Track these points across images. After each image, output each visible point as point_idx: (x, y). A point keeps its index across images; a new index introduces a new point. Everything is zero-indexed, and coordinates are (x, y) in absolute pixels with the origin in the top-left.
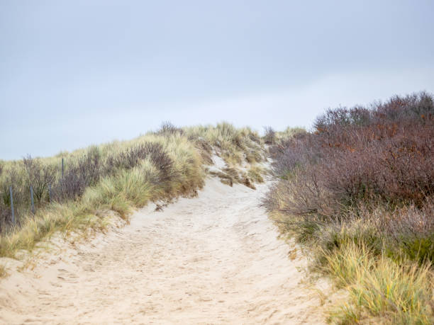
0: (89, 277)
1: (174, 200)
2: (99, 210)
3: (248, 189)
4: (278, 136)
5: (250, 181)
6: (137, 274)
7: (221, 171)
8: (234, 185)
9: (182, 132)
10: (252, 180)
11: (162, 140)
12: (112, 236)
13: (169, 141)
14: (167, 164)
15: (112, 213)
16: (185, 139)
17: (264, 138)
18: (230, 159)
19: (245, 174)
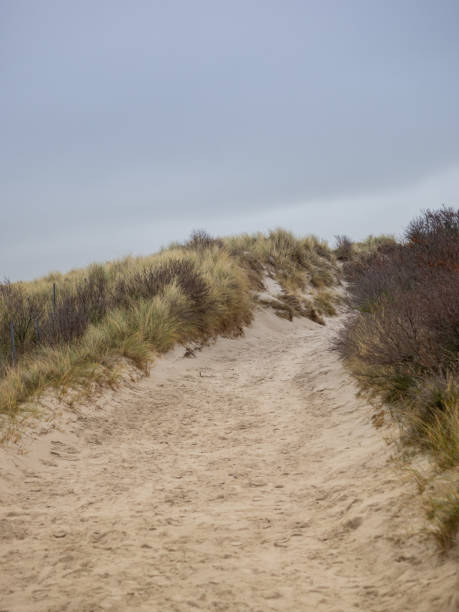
0: (94, 453)
1: (210, 341)
2: (106, 357)
3: (314, 324)
4: (356, 249)
5: (317, 313)
6: (160, 448)
7: (276, 300)
8: (294, 319)
9: (220, 244)
10: (319, 312)
11: (193, 255)
12: (125, 394)
13: (202, 258)
14: (201, 291)
15: (124, 360)
16: (225, 255)
17: (336, 252)
18: (289, 282)
19: (310, 303)
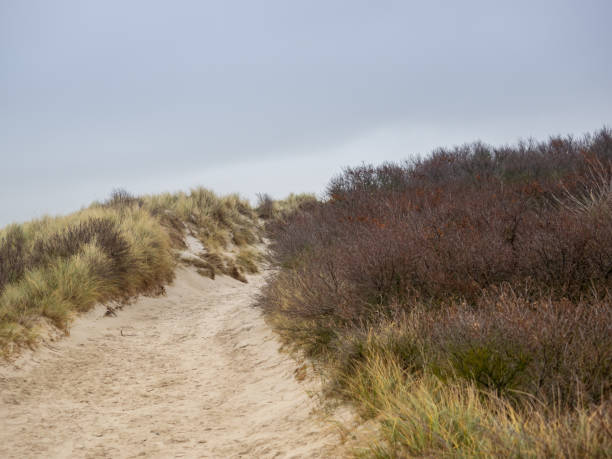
0: (13, 413)
1: (132, 300)
2: (24, 317)
3: (237, 282)
4: (277, 207)
5: (239, 271)
6: (78, 406)
7: (197, 258)
8: (216, 277)
9: (141, 203)
10: (242, 270)
11: (112, 214)
12: (44, 353)
13: (123, 216)
14: (121, 250)
15: (43, 320)
16: (145, 215)
17: (257, 210)
18: (210, 240)
19: (232, 260)
